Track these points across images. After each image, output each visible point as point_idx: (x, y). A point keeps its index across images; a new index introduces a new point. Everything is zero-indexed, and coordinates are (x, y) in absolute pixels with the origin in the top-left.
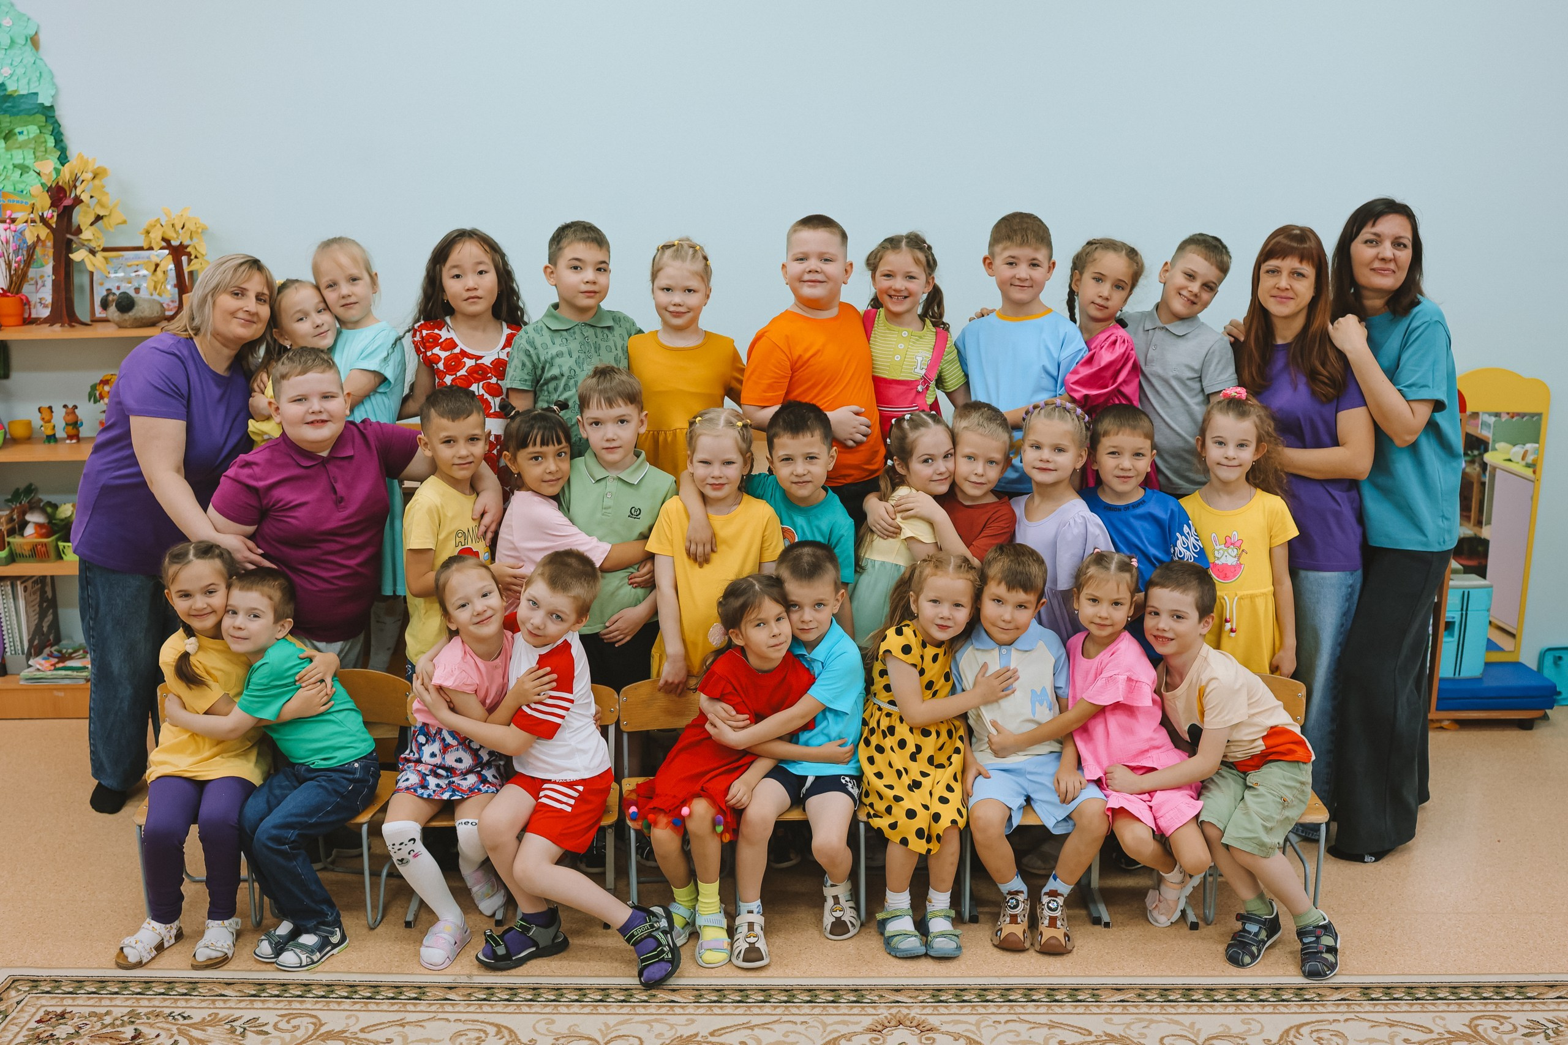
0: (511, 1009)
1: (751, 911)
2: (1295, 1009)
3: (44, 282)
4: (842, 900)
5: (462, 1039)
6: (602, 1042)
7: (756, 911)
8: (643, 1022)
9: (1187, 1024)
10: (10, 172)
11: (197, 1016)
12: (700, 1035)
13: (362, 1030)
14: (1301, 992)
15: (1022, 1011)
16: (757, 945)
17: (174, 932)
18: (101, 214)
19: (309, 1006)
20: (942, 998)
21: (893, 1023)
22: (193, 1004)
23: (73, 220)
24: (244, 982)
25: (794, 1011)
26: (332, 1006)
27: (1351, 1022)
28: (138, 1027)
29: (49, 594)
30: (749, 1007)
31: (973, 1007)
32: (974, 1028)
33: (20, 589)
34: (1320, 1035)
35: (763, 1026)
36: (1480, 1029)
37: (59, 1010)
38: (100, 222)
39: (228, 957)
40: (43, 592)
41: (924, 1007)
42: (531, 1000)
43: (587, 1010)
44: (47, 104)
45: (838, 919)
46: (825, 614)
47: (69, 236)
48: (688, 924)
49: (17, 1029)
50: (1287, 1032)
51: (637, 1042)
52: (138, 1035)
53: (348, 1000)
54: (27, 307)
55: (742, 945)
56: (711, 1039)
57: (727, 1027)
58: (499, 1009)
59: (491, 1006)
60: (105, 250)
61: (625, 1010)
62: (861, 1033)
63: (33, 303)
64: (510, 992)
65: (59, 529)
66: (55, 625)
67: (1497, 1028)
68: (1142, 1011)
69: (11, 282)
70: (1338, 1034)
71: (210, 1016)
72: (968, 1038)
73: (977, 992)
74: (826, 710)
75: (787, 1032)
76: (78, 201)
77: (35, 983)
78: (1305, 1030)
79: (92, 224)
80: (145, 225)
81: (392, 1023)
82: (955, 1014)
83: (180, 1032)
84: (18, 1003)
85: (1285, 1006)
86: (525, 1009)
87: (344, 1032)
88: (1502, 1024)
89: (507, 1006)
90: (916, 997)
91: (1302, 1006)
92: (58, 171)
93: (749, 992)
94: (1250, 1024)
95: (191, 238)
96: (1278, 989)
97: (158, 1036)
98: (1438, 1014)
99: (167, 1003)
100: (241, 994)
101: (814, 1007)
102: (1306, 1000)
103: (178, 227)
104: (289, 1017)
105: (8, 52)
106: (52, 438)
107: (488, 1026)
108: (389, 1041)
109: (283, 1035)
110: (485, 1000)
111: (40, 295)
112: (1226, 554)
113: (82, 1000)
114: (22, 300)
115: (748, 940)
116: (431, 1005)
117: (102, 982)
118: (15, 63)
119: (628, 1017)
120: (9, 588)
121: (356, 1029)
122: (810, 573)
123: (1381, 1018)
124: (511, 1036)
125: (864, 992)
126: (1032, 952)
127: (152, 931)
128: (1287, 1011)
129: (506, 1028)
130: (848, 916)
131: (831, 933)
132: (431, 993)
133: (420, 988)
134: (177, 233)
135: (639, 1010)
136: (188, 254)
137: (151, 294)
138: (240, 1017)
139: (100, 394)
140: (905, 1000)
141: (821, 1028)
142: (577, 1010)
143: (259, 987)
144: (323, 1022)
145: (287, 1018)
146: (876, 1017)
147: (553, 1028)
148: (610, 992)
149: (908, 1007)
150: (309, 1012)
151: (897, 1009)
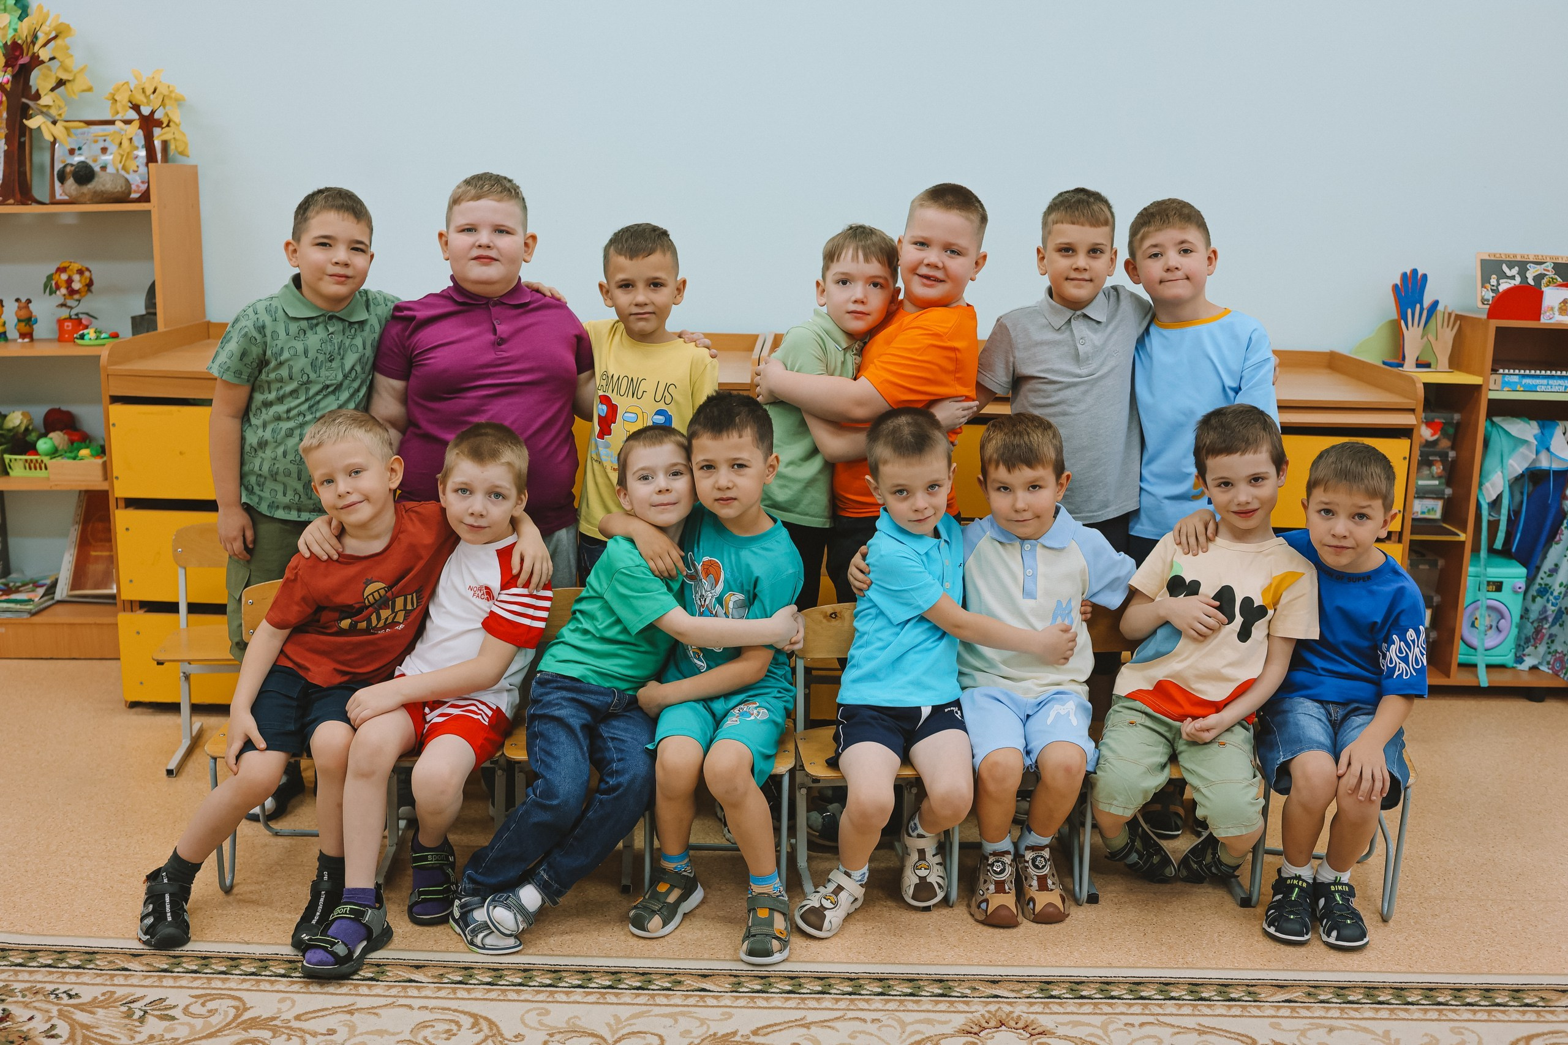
0: (493, 995)
2: (1515, 1016)
4: (929, 855)
5: (427, 1032)
6: (610, 1041)
8: (665, 1016)
9: (1381, 1033)
11: (87, 994)
12: (740, 1034)
13: (298, 1018)
14: (1519, 994)
15: (1160, 1011)
18: (64, 77)
19: (233, 985)
20: (1054, 993)
21: (993, 1023)
22: (85, 979)
23: (31, 83)
25: (863, 1005)
26: (263, 986)
28: (8, 1007)
30: (803, 999)
31: (1096, 1005)
32: (1100, 1032)
35: (822, 1023)
38: (62, 88)
41: (1031, 1004)
42: (520, 985)
43: (592, 998)
47: (24, 100)
51: (656, 1041)
52: (7, 1015)
53: (286, 979)
56: (752, 1039)
57: (776, 1025)
58: (479, 995)
59: (468, 990)
60: (66, 120)
61: (642, 1000)
62: (952, 1036)
64: (494, 973)
68: (1316, 1014)
71: (103, 994)
73: (1098, 986)
75: (854, 1032)
76: (36, 61)
79: (52, 90)
81: (337, 1010)
82: (1073, 1013)
83: (61, 1014)
85: (1503, 1012)
86: (512, 995)
87: (273, 1019)
89: (489, 991)
90: (1018, 991)
91: (1524, 1013)
92: (14, 28)
93: (802, 981)
94: (1462, 1034)
95: (163, 104)
96: (1487, 990)
97: (31, 1018)
99: (52, 977)
100: (149, 969)
101: (887, 1001)
102: (1527, 1005)
104: (204, 999)
107: (462, 1016)
108: (331, 1032)
109: (192, 1020)
110: (460, 982)
116: (390, 987)
119: (645, 1008)
121: (290, 1015)
124: (491, 1029)
125: (951, 984)
128: (1505, 1018)
129: (486, 1019)
131: (914, 898)
133: (378, 965)
134: (148, 97)
135: (661, 1000)
136: (159, 124)
137: (117, 170)
138: (143, 997)
139: (56, 283)
140: (1006, 994)
141: (898, 1027)
142: (578, 998)
143: (173, 960)
144: (248, 1006)
145: (201, 1001)
146: (970, 1015)
147: (547, 1020)
148: (623, 976)
149: (1010, 1004)
150: (233, 993)
151: (997, 1006)
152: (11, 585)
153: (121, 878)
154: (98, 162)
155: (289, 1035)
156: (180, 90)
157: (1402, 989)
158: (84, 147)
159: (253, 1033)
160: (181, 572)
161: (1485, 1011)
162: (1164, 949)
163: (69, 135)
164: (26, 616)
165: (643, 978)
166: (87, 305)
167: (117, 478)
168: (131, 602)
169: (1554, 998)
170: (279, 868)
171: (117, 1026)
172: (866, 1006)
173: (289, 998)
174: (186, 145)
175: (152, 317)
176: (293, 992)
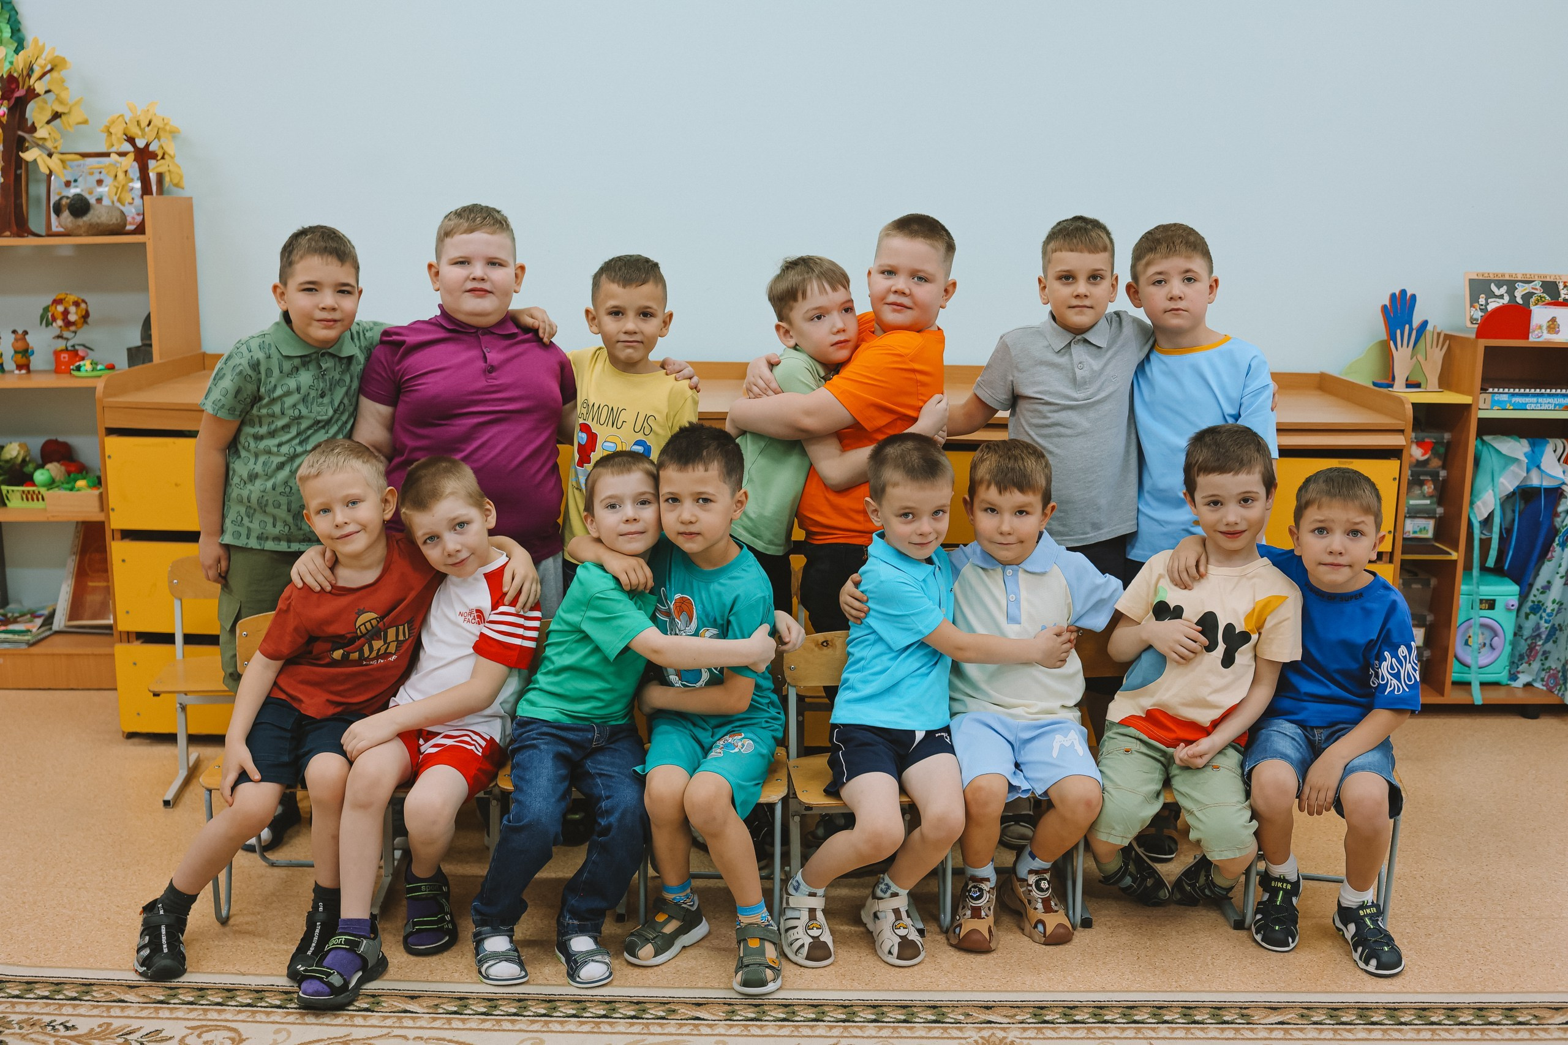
0: (488, 1025)
2: (1509, 1035)
11: (84, 1026)
14: (1511, 1013)
15: (1154, 1035)
18: (60, 109)
19: (229, 1016)
20: (1047, 1018)
22: (82, 1011)
23: (27, 115)
25: (856, 1031)
26: (258, 1017)
30: (797, 1027)
31: (1089, 1029)
38: (58, 121)
41: (1025, 1029)
42: (515, 1014)
43: (586, 1028)
47: (20, 133)
53: (281, 1010)
58: (474, 1025)
59: (463, 1020)
60: (62, 153)
61: (636, 1029)
64: (489, 1003)
68: (1309, 1036)
71: (100, 1026)
73: (1091, 1010)
76: (32, 94)
79: (48, 122)
80: (106, 121)
82: (1065, 1038)
85: (1496, 1031)
86: (507, 1025)
89: (484, 1021)
90: (1012, 1017)
91: (1517, 1031)
92: (10, 61)
93: (796, 1008)
95: (158, 136)
96: (1480, 1009)
99: (49, 1010)
100: (145, 1000)
101: (881, 1028)
102: (1520, 1023)
103: (144, 124)
104: (200, 1030)
110: (455, 1013)
116: (386, 1018)
125: (944, 1010)
128: (1499, 1037)
131: (898, 957)
133: (373, 996)
134: (142, 130)
135: (653, 1029)
136: (154, 156)
137: (113, 202)
138: (139, 1029)
139: (53, 316)
140: (999, 1019)
142: (573, 1028)
143: (170, 992)
144: (244, 1037)
145: (197, 1032)
146: (963, 1042)
148: (618, 1005)
149: (1003, 1029)
150: (228, 1024)
151: (991, 1032)
152: (10, 615)
153: (118, 909)
154: (94, 194)
156: (175, 122)
157: (1395, 1009)
158: (80, 180)
160: (177, 603)
161: (1477, 1029)
162: (1157, 972)
163: (64, 168)
164: (24, 647)
165: (637, 1007)
166: (83, 336)
167: (113, 510)
168: (128, 632)
169: (1547, 1016)
170: (275, 899)
172: (859, 1032)
173: (284, 1029)
174: (181, 177)
175: (148, 348)
176: (288, 1023)
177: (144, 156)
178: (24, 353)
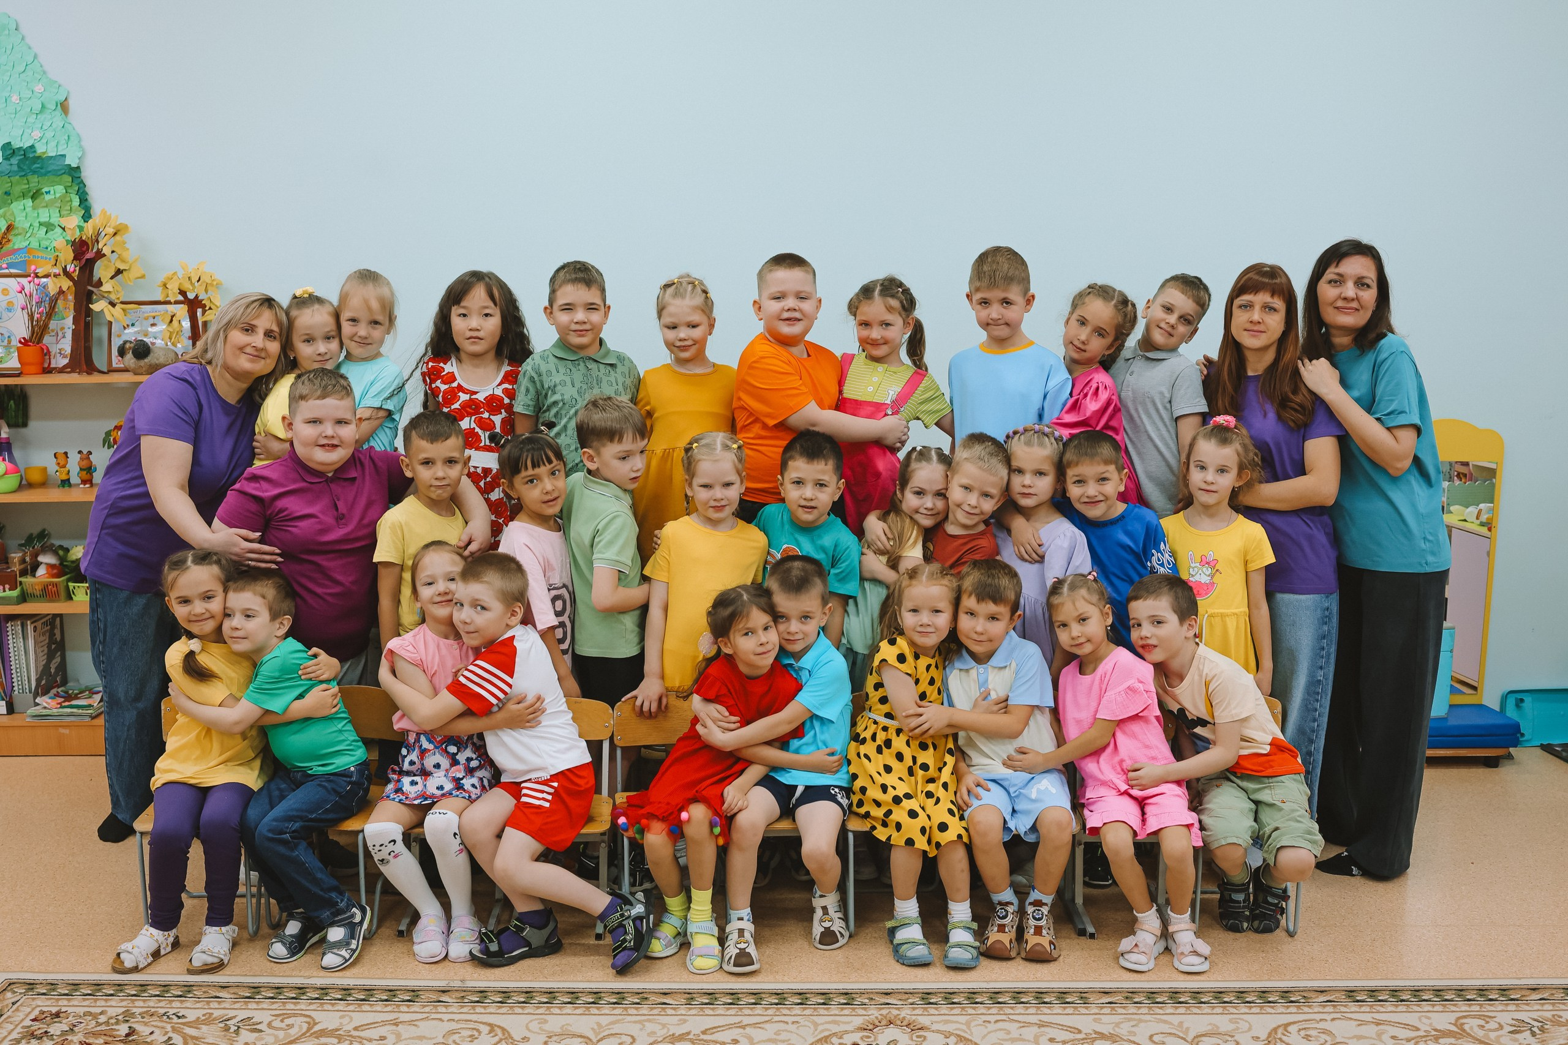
0: (504, 1010)
1: (741, 919)
2: (1281, 1010)
3: (64, 334)
4: (831, 911)
5: (456, 1037)
6: (595, 1040)
7: (746, 918)
8: (635, 1022)
9: (1176, 1024)
10: (36, 229)
11: (191, 1016)
12: (692, 1034)
13: (356, 1029)
14: (1287, 995)
15: (1012, 1011)
16: (747, 950)
17: (171, 939)
18: (122, 268)
19: (303, 1007)
20: (932, 1001)
21: (884, 1023)
22: (188, 1005)
23: (95, 273)
24: (238, 986)
25: (785, 1011)
26: (326, 1007)
27: (1337, 1022)
28: (133, 1025)
29: (58, 637)
30: (740, 1009)
31: (963, 1008)
32: (964, 1027)
33: (30, 628)
34: (1308, 1033)
35: (754, 1025)
36: (1466, 1027)
37: (54, 1010)
38: (120, 277)
39: (223, 964)
40: (52, 635)
41: (914, 1009)
42: (524, 1002)
43: (579, 1011)
44: (74, 165)
45: (827, 929)
46: (812, 627)
47: (90, 288)
48: (679, 934)
49: (11, 1027)
50: (1275, 1030)
51: (629, 1040)
52: (132, 1032)
53: (342, 1002)
54: (47, 357)
55: (732, 951)
56: (702, 1037)
57: (719, 1027)
58: (492, 1010)
59: (485, 1007)
60: (123, 303)
61: (618, 1012)
62: (852, 1032)
63: (52, 354)
64: (503, 995)
65: (70, 571)
66: (62, 667)
67: (1483, 1026)
68: (1130, 1012)
69: (32, 335)
70: (1325, 1032)
71: (204, 1015)
72: (958, 1036)
73: (966, 995)
74: (813, 717)
75: (779, 1030)
76: (100, 255)
77: (31, 986)
78: (1293, 1029)
79: (112, 278)
80: (162, 278)
81: (384, 1023)
82: (945, 1015)
83: (174, 1029)
84: (13, 1004)
85: (1272, 1007)
86: (518, 1010)
87: (337, 1030)
88: (1487, 1022)
89: (500, 1007)
90: (906, 1000)
91: (1288, 1007)
92: (81, 228)
93: (740, 996)
94: (1238, 1023)
95: (206, 291)
96: (1264, 992)
97: (152, 1033)
98: (1424, 1014)
99: (162, 1004)
100: (235, 996)
101: (805, 1009)
102: (1292, 1002)
103: (194, 280)
104: (283, 1017)
105: (39, 116)
106: (66, 483)
107: (481, 1025)
108: (383, 1038)
109: (276, 1032)
110: (478, 1002)
111: (59, 346)
112: (1200, 572)
113: (77, 1000)
114: (42, 349)
115: (738, 946)
116: (424, 1006)
117: (98, 986)
118: (45, 127)
119: (620, 1017)
120: (20, 627)
121: (350, 1027)
122: (797, 587)
123: (1368, 1017)
124: (504, 1034)
125: (854, 996)
126: (1019, 961)
127: (149, 938)
128: (1273, 1011)
129: (499, 1027)
130: (837, 926)
131: (820, 943)
132: (424, 996)
133: (413, 991)
134: (193, 284)
135: (631, 1011)
136: (203, 306)
138: (235, 1017)
140: (895, 1002)
141: (812, 1027)
142: (569, 1011)
143: (253, 990)
144: (316, 1022)
145: (281, 1018)
146: (867, 1018)
147: (546, 1027)
148: (603, 995)
149: (898, 1009)
150: (303, 1012)
151: (888, 1011)
152: (70, 692)
155: (351, 1041)
156: (218, 277)
157: (1198, 993)
158: (137, 325)
159: (323, 1040)
161: (1259, 1007)
162: (1020, 968)
163: (124, 314)
164: (88, 719)
165: (618, 996)
169: (1313, 996)
171: (218, 1037)
172: (787, 1012)
173: (347, 1015)
176: (350, 1011)
177: (194, 305)
178: (88, 469)
